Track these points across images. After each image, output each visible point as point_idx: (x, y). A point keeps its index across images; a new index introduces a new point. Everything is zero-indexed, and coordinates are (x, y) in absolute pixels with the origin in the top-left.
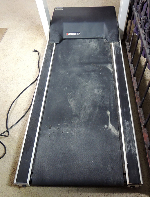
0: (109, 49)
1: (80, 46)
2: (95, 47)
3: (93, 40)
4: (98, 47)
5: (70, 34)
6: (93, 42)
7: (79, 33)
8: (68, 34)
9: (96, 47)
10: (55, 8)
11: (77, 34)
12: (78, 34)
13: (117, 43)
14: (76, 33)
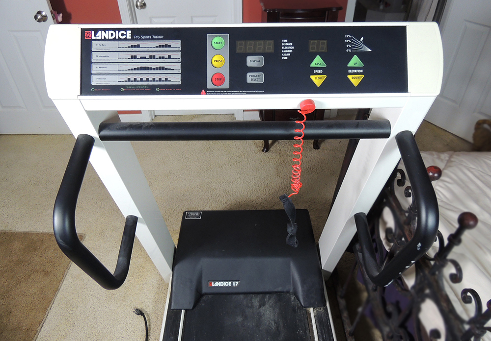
0: (305, 332)
1: (240, 319)
2: (273, 323)
3: (267, 296)
4: (281, 325)
5: (217, 284)
6: (267, 306)
7: (237, 283)
8: (213, 285)
9: (275, 323)
10: (184, 213)
11: (232, 284)
12: (234, 285)
13: (322, 310)
14: (230, 283)
